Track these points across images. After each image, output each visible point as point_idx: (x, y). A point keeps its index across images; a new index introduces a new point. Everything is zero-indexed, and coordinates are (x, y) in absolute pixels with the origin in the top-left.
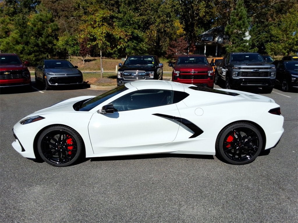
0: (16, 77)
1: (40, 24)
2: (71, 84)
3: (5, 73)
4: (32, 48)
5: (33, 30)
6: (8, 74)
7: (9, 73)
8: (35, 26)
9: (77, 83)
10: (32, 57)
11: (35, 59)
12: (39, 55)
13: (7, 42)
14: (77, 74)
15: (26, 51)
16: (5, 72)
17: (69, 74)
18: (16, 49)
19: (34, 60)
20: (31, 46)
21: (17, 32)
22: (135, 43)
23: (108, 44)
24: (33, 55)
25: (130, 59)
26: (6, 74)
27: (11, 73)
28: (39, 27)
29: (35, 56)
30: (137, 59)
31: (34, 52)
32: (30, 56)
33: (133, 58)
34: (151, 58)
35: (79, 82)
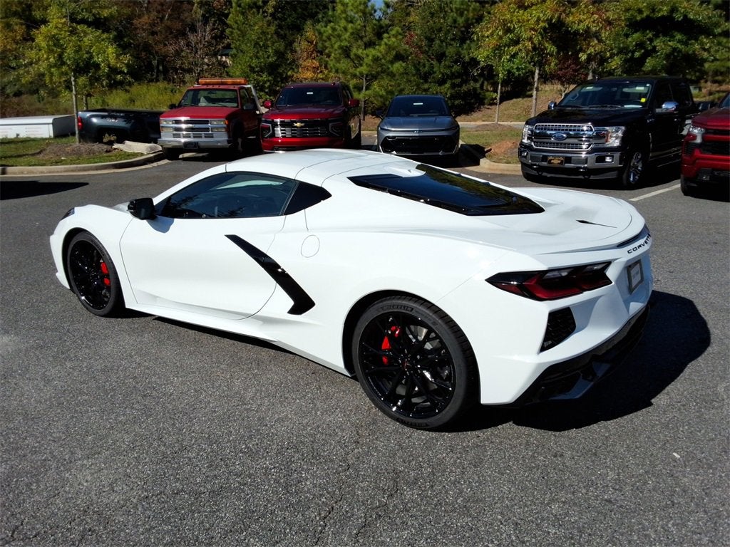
0: (315, 133)
1: (474, 10)
2: (425, 154)
3: (296, 125)
4: (449, 67)
5: (457, 25)
6: (301, 127)
7: (303, 125)
8: (461, 14)
9: (440, 154)
10: (446, 90)
11: (452, 95)
12: (460, 85)
13: (374, 56)
14: (443, 130)
15: (435, 75)
16: (296, 123)
17: (423, 131)
18: (392, 72)
19: (448, 95)
20: (447, 63)
21: (397, 32)
22: (679, 41)
23: (551, 48)
24: (448, 85)
25: (584, 90)
26: (296, 127)
27: (307, 124)
28: (471, 15)
29: (453, 86)
30: (601, 88)
31: (453, 76)
32: (443, 87)
33: (591, 88)
34: (645, 86)
35: (444, 151)
